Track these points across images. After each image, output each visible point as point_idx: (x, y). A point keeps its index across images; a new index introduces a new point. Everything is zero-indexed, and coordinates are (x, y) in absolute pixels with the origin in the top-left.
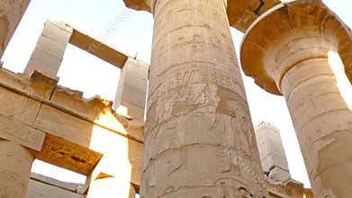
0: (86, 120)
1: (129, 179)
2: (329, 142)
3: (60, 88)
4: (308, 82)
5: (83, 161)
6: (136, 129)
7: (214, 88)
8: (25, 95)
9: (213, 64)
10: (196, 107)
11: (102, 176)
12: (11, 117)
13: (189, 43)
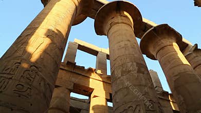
0: (86, 76)
1: (105, 97)
2: (177, 77)
3: (77, 66)
4: (167, 55)
5: (87, 92)
6: (105, 78)
7: (135, 64)
8: (65, 70)
9: (133, 54)
10: (129, 71)
11: (95, 97)
12: (61, 78)
13: (123, 47)
